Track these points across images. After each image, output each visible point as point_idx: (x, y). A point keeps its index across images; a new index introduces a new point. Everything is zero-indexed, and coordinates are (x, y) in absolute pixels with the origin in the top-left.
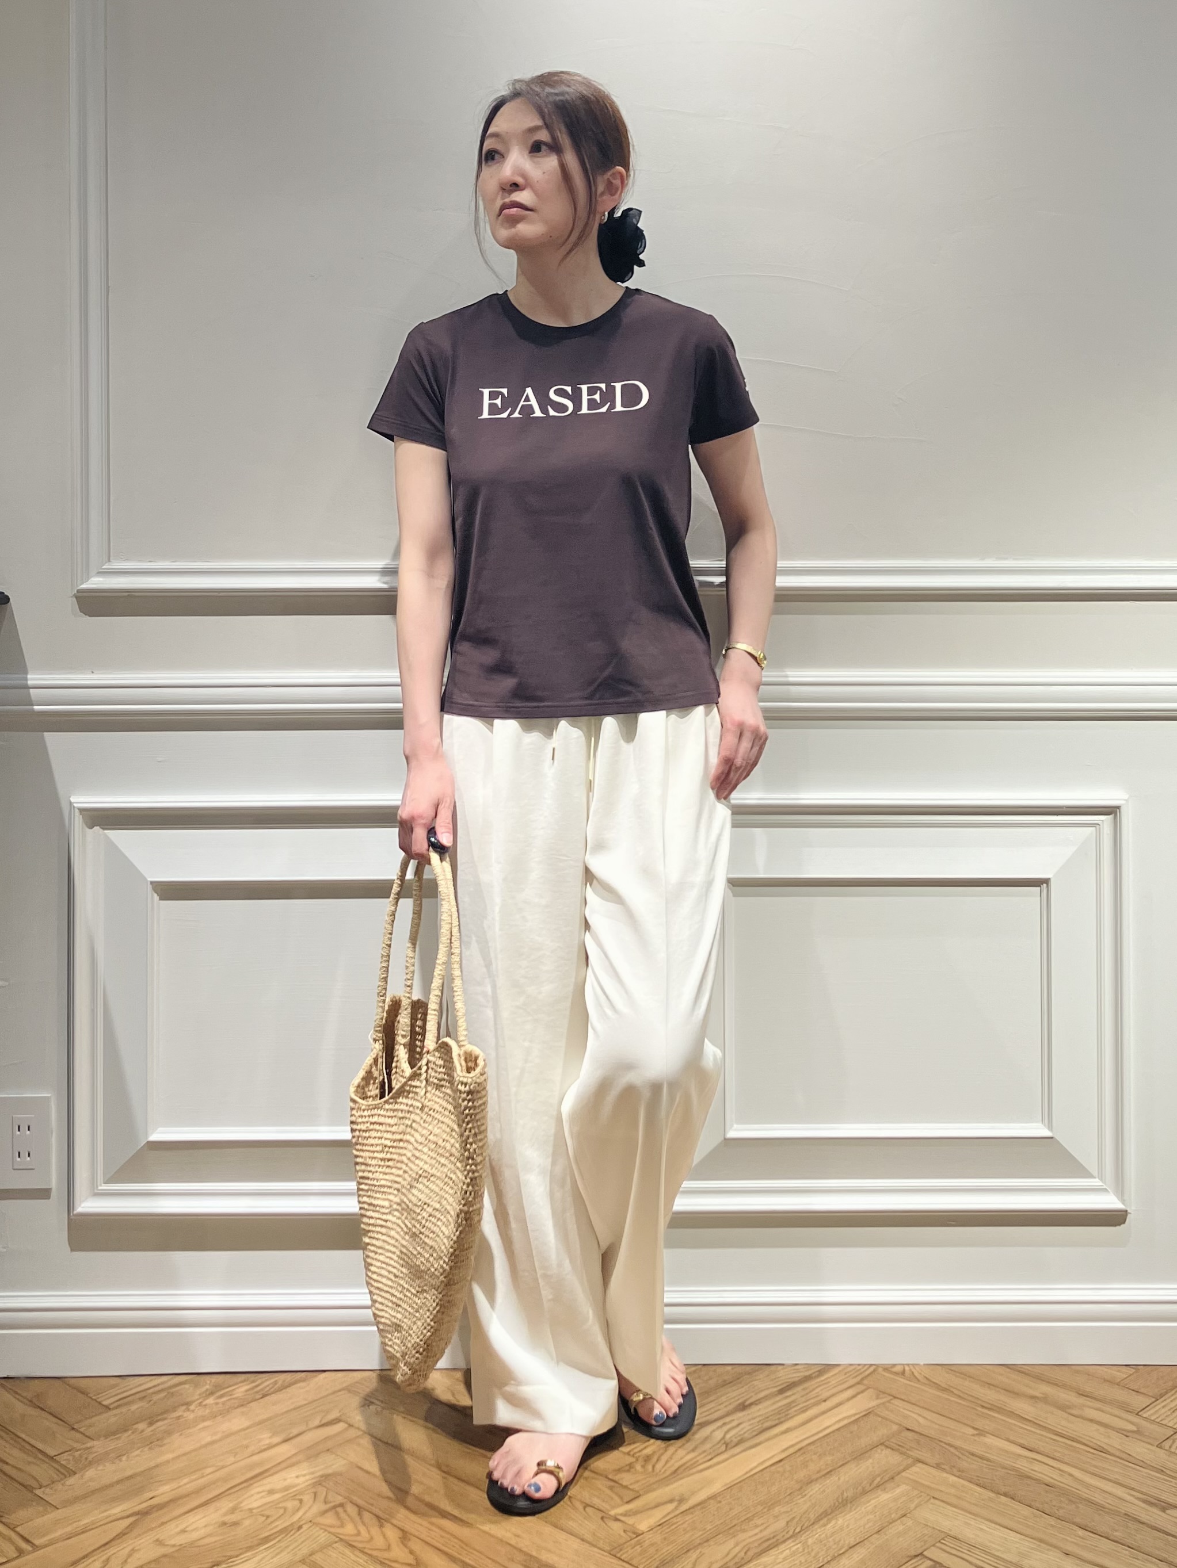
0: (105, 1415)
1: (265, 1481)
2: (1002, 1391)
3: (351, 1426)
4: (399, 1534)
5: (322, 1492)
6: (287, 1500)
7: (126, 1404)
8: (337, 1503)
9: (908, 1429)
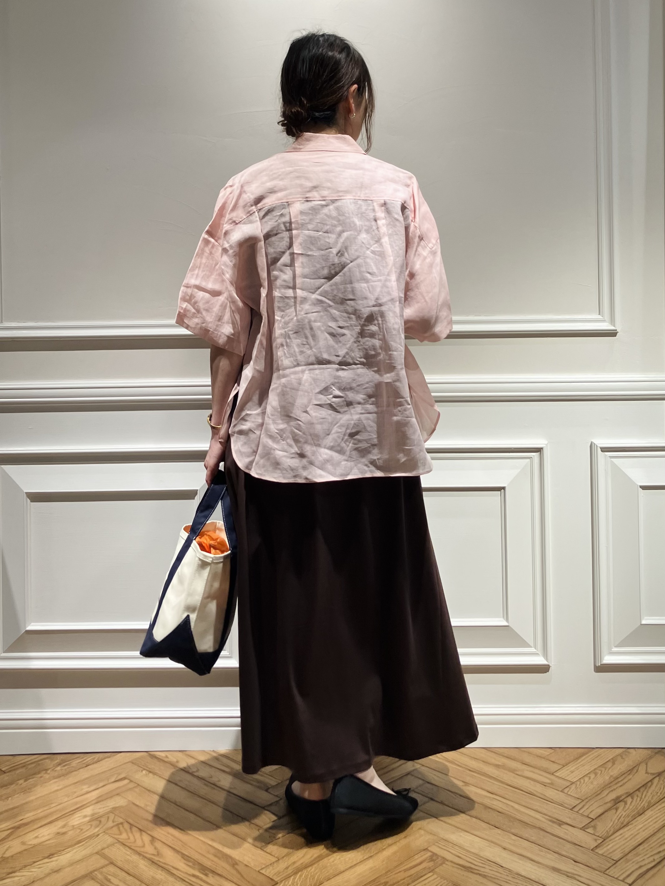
0: (3, 776)
1: (82, 811)
2: (481, 762)
3: (131, 781)
4: (150, 838)
5: (112, 816)
6: (93, 820)
7: (14, 770)
8: (119, 822)
9: (428, 783)
